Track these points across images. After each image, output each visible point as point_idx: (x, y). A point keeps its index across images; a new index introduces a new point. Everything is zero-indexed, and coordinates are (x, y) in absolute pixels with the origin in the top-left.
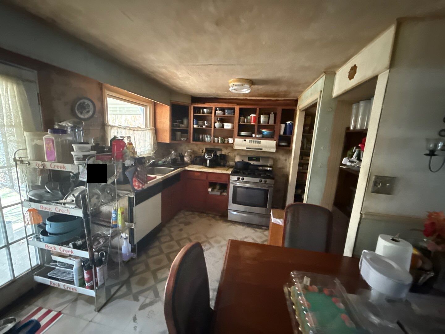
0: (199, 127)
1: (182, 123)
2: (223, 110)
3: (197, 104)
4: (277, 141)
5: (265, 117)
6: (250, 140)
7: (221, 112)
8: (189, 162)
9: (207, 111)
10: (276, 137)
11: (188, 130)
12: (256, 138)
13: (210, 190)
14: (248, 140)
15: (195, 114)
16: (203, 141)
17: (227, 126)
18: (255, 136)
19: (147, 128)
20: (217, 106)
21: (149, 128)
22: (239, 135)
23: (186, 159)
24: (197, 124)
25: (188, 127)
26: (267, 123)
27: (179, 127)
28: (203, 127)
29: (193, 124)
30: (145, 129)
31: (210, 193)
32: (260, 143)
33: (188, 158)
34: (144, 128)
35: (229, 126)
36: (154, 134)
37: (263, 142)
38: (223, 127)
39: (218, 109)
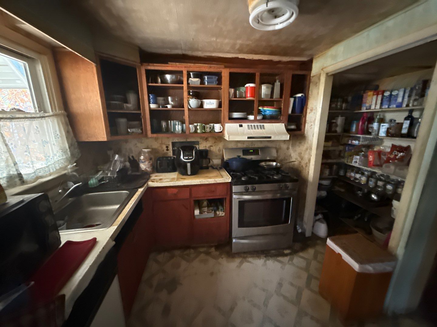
0: (159, 107)
1: (126, 101)
2: (200, 75)
3: (151, 64)
4: (286, 122)
5: (267, 88)
6: (248, 124)
7: (197, 79)
8: (149, 170)
9: (171, 78)
10: (284, 118)
11: (140, 114)
12: (255, 120)
13: (197, 212)
14: (245, 125)
15: (150, 84)
16: (168, 130)
17: (210, 104)
18: (255, 118)
19: (45, 112)
20: (191, 69)
21: (51, 113)
22: (231, 119)
23: (144, 166)
24: (155, 102)
25: (139, 108)
26: (270, 96)
27: (122, 108)
28: (167, 107)
29: (149, 103)
30: (38, 116)
31: (197, 217)
32: (264, 128)
33: (147, 163)
34: (36, 113)
35: (213, 104)
36: (67, 125)
37: (268, 126)
38: (201, 106)
39: (191, 74)
